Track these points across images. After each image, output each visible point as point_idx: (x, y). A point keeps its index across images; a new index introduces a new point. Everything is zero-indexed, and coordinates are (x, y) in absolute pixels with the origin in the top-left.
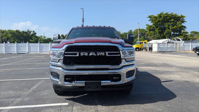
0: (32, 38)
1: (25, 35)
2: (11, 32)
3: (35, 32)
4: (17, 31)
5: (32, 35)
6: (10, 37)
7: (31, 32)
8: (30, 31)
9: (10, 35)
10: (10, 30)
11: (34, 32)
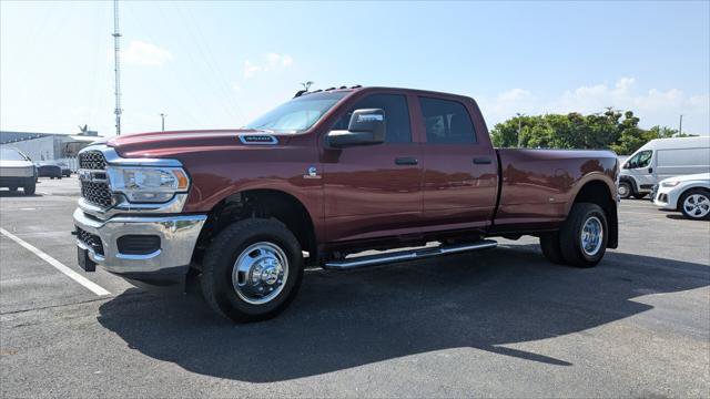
0: (620, 139)
1: (596, 128)
2: (554, 121)
3: (634, 116)
4: (572, 117)
5: (622, 127)
6: (550, 137)
7: (619, 116)
8: (616, 113)
9: (550, 131)
10: (552, 117)
11: (629, 114)
